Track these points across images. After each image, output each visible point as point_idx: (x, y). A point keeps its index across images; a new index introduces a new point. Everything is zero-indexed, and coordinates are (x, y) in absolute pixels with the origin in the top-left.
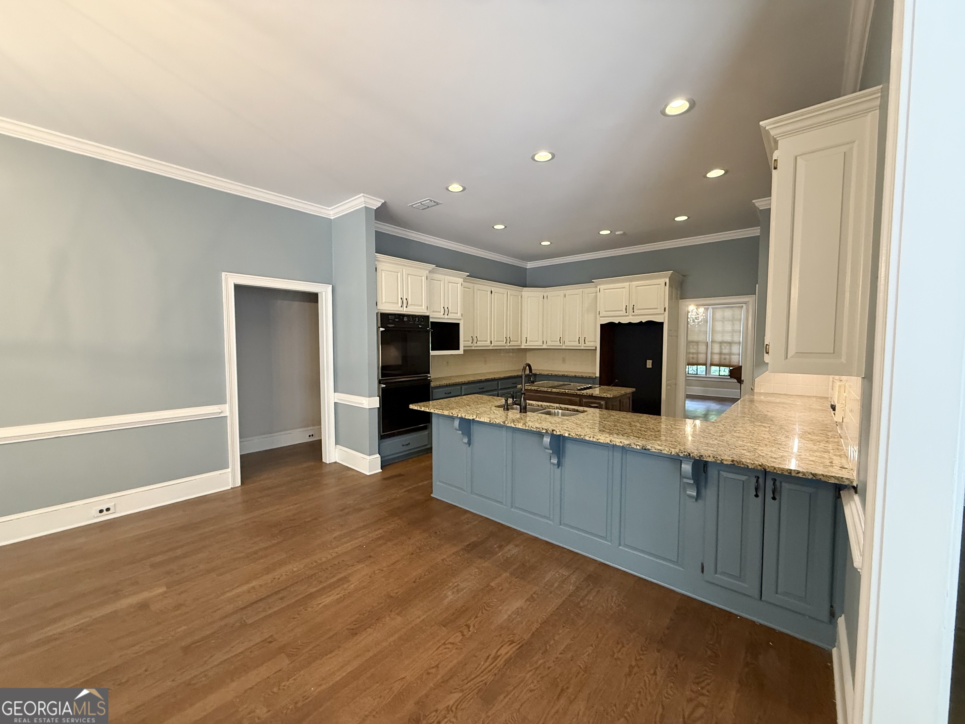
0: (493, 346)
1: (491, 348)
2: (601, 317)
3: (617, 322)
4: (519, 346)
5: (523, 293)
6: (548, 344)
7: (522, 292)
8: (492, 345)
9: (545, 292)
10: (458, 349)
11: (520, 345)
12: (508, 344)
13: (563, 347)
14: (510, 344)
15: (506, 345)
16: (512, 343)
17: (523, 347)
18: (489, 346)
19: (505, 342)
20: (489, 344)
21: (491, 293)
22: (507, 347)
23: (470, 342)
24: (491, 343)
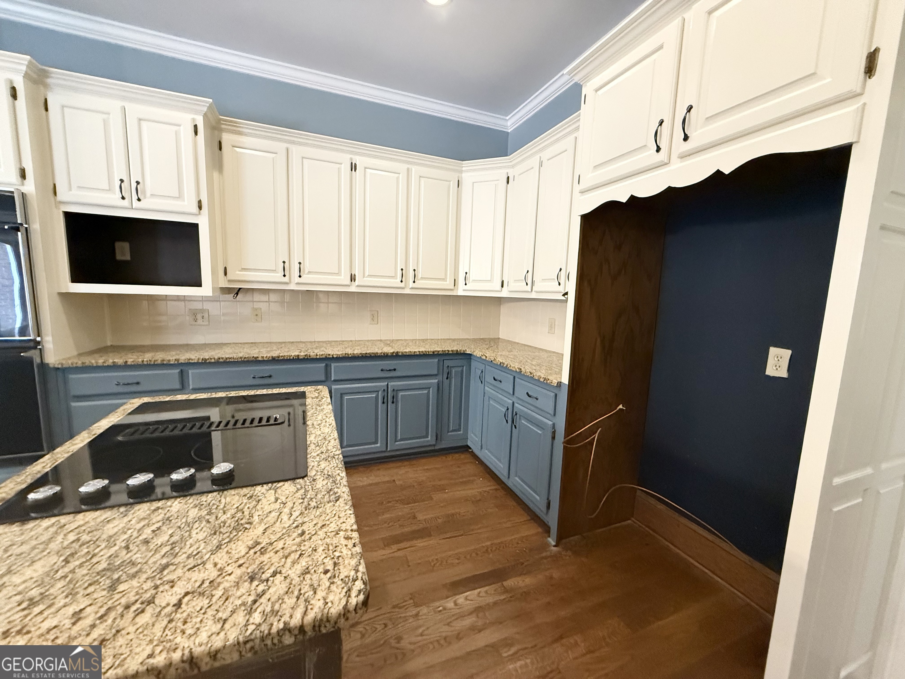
1: (353, 289)
2: (582, 192)
3: (624, 199)
4: (451, 290)
7: (461, 172)
8: (357, 283)
10: (199, 284)
11: (452, 287)
12: (411, 286)
13: (533, 296)
14: (415, 285)
15: (402, 285)
16: (420, 283)
17: (459, 292)
18: (348, 286)
19: (399, 279)
20: (348, 281)
21: (353, 167)
22: (407, 291)
23: (278, 273)
24: (353, 278)
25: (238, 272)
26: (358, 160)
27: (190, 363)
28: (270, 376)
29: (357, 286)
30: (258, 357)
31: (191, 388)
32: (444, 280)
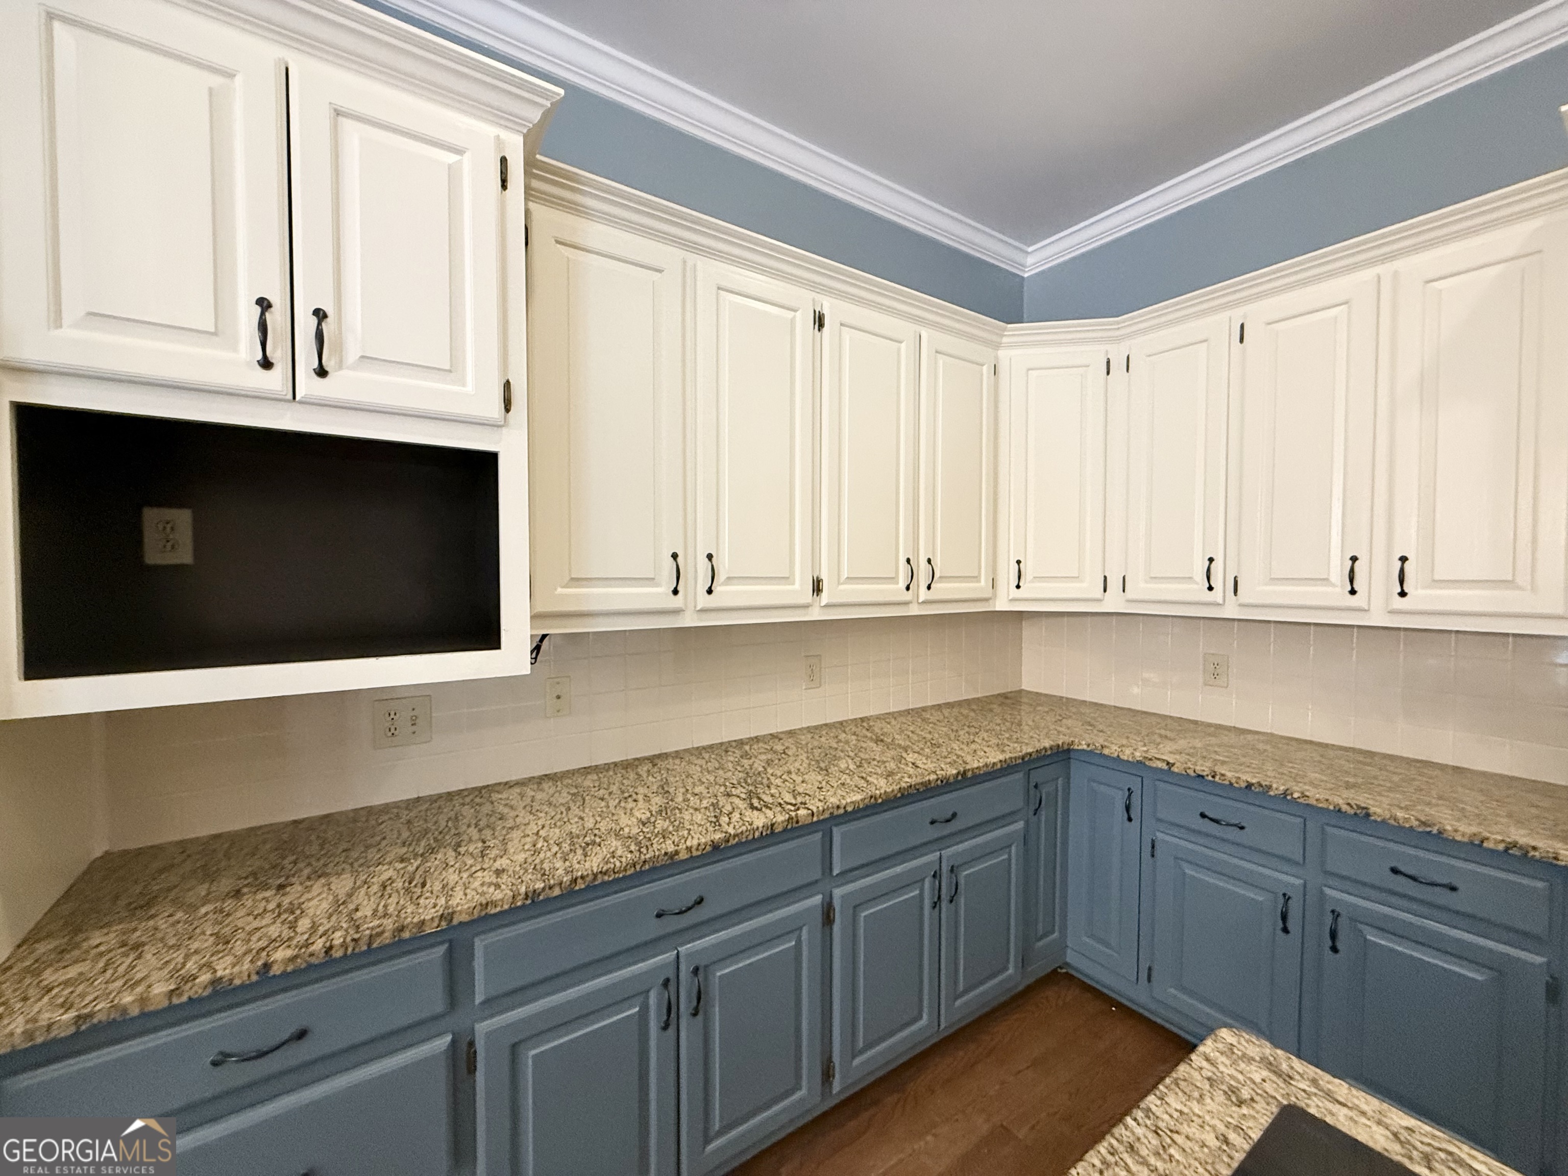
0: (827, 606)
1: (815, 614)
4: (986, 600)
5: (1001, 353)
6: (1131, 593)
7: (997, 346)
8: (825, 598)
9: (1119, 339)
10: (494, 640)
11: (988, 594)
12: (923, 594)
13: (1231, 611)
14: (931, 595)
15: (908, 596)
16: (941, 589)
17: (1001, 605)
18: (806, 607)
19: (902, 585)
20: (807, 596)
21: (820, 321)
22: (914, 610)
23: (658, 585)
24: (817, 587)
25: (560, 590)
26: (828, 306)
27: (488, 916)
28: (700, 901)
29: (826, 606)
30: (677, 853)
31: (479, 999)
32: (976, 578)
